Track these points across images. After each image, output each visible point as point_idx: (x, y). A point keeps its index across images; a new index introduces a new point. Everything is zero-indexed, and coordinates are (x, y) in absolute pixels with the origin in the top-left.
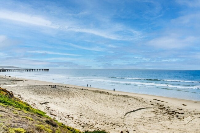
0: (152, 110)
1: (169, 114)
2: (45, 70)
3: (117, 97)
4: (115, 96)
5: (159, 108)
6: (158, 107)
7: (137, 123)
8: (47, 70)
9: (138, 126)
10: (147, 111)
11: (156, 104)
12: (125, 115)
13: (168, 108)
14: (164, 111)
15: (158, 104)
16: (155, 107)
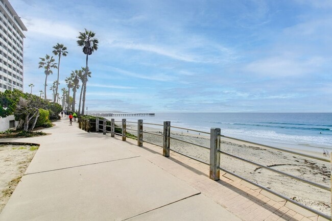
0: (297, 168)
1: (324, 175)
2: (150, 114)
3: (244, 149)
4: (240, 147)
5: (308, 167)
6: (306, 165)
7: (272, 180)
8: (153, 114)
9: (274, 184)
10: (288, 168)
11: (304, 161)
12: (255, 170)
13: (323, 167)
14: (316, 171)
15: (306, 161)
16: (301, 164)
